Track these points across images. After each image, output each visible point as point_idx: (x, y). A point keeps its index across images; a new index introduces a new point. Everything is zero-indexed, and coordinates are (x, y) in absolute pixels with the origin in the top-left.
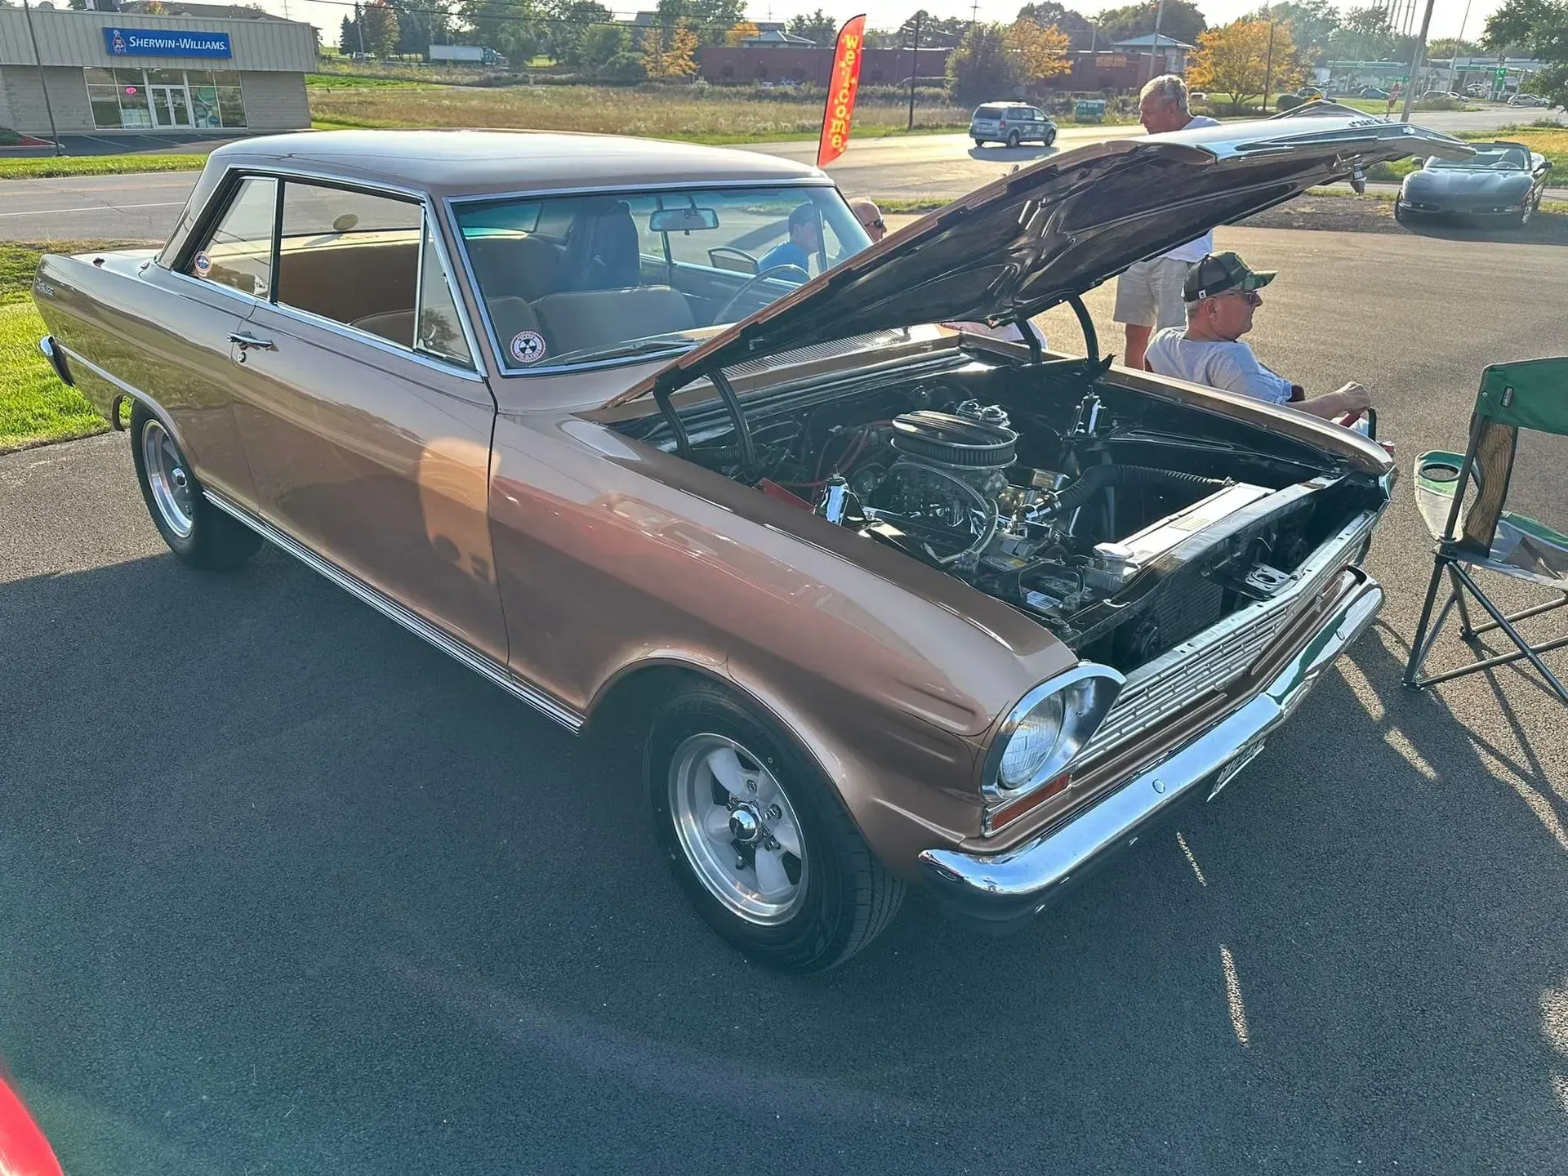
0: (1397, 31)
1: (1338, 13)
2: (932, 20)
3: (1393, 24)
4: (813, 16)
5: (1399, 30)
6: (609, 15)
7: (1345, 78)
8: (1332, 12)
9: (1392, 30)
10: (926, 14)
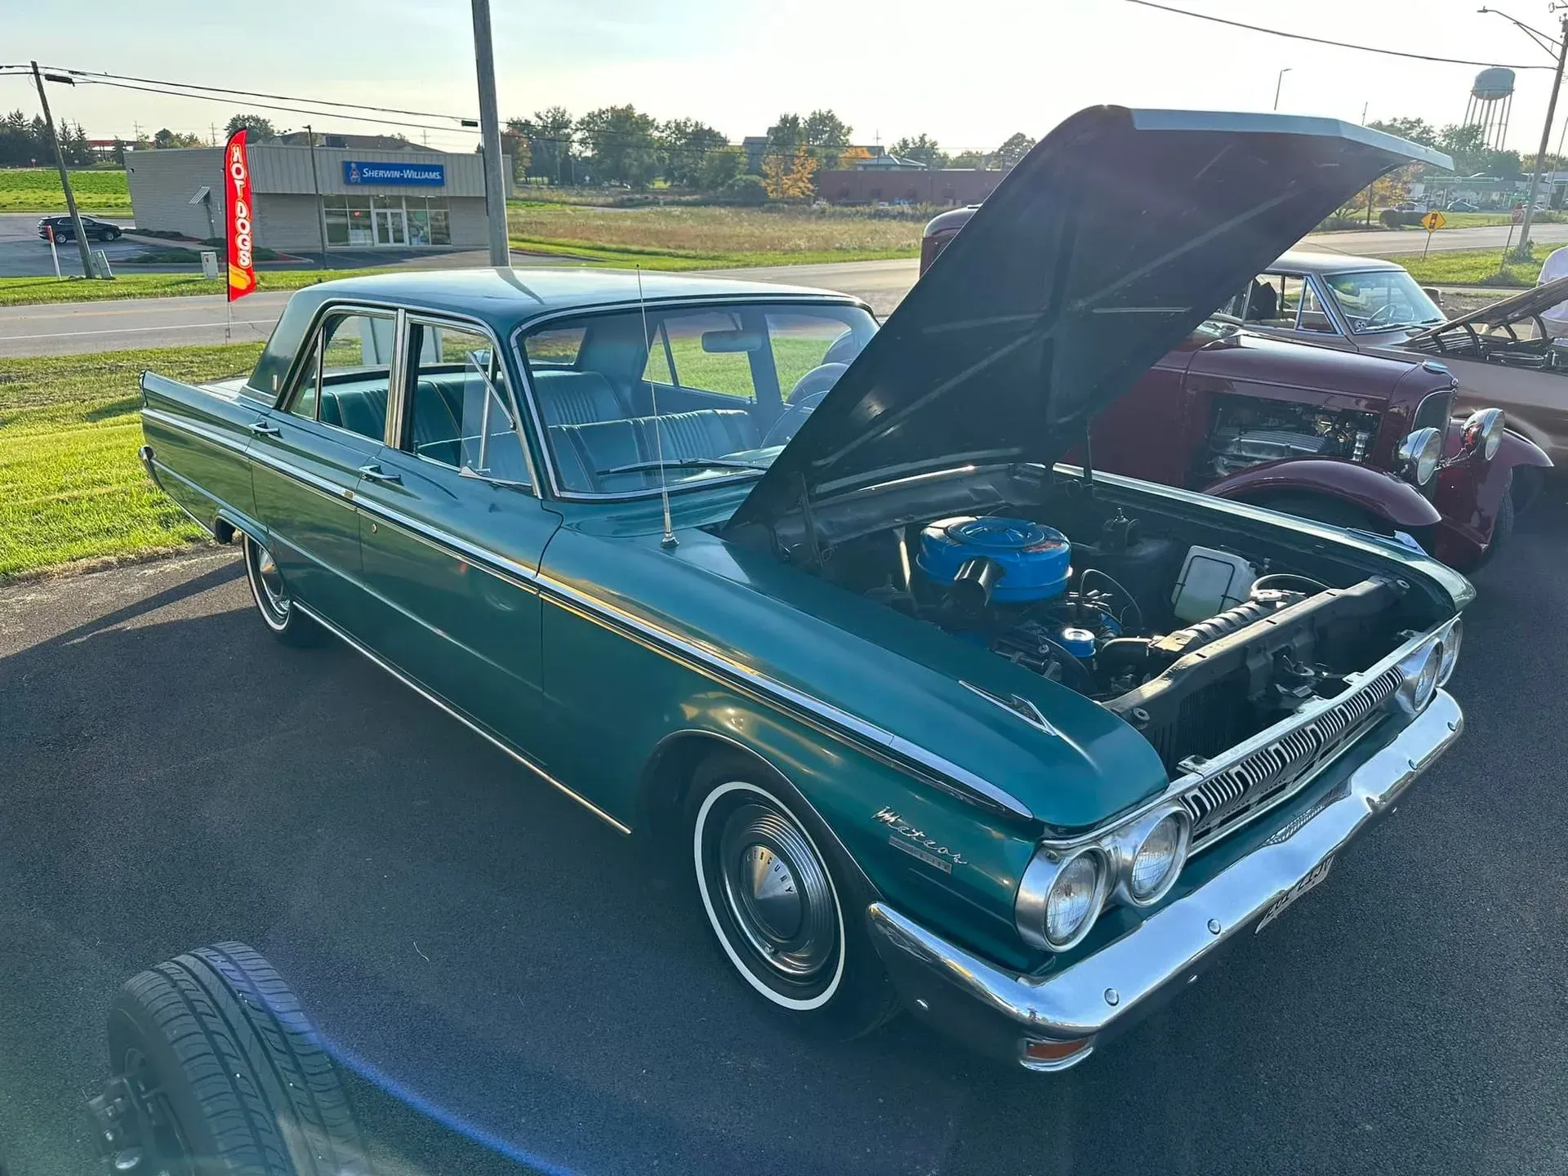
0: (1490, 147)
1: (1432, 132)
2: (1028, 142)
3: (1485, 141)
4: (917, 140)
5: (1492, 146)
6: (725, 142)
7: (1442, 192)
8: (1427, 131)
9: (1485, 147)
10: (1023, 136)
